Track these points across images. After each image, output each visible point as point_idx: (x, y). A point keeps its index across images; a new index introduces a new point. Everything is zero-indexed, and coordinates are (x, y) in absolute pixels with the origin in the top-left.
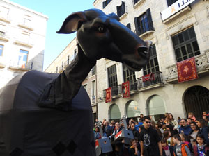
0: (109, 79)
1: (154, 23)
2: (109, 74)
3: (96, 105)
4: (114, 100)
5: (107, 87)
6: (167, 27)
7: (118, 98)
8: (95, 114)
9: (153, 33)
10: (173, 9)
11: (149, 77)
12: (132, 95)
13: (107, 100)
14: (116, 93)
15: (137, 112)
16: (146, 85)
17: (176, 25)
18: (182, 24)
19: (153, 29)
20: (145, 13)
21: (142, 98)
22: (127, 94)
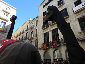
1: (68, 14)
6: (75, 15)
9: (68, 17)
17: (80, 14)
18: (84, 13)
19: (68, 16)
20: (64, 10)
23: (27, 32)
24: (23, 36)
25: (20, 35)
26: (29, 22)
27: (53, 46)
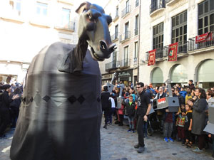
0: (154, 39)
2: (154, 34)
3: (138, 68)
4: (157, 63)
5: (151, 49)
7: (163, 61)
8: (135, 77)
11: (204, 37)
12: (179, 59)
13: (150, 62)
14: (161, 55)
15: (183, 78)
16: (199, 47)
21: (192, 62)
22: (173, 57)
27: (170, 57)
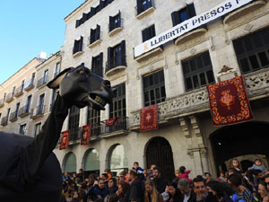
10: (146, 47)
23: (29, 94)
24: (18, 104)
25: (10, 101)
26: (37, 63)
